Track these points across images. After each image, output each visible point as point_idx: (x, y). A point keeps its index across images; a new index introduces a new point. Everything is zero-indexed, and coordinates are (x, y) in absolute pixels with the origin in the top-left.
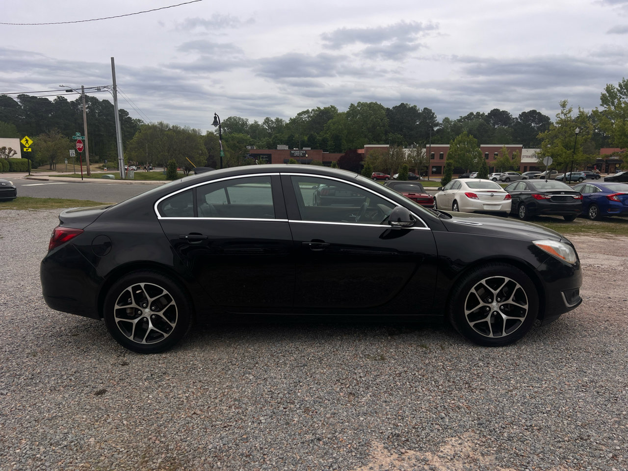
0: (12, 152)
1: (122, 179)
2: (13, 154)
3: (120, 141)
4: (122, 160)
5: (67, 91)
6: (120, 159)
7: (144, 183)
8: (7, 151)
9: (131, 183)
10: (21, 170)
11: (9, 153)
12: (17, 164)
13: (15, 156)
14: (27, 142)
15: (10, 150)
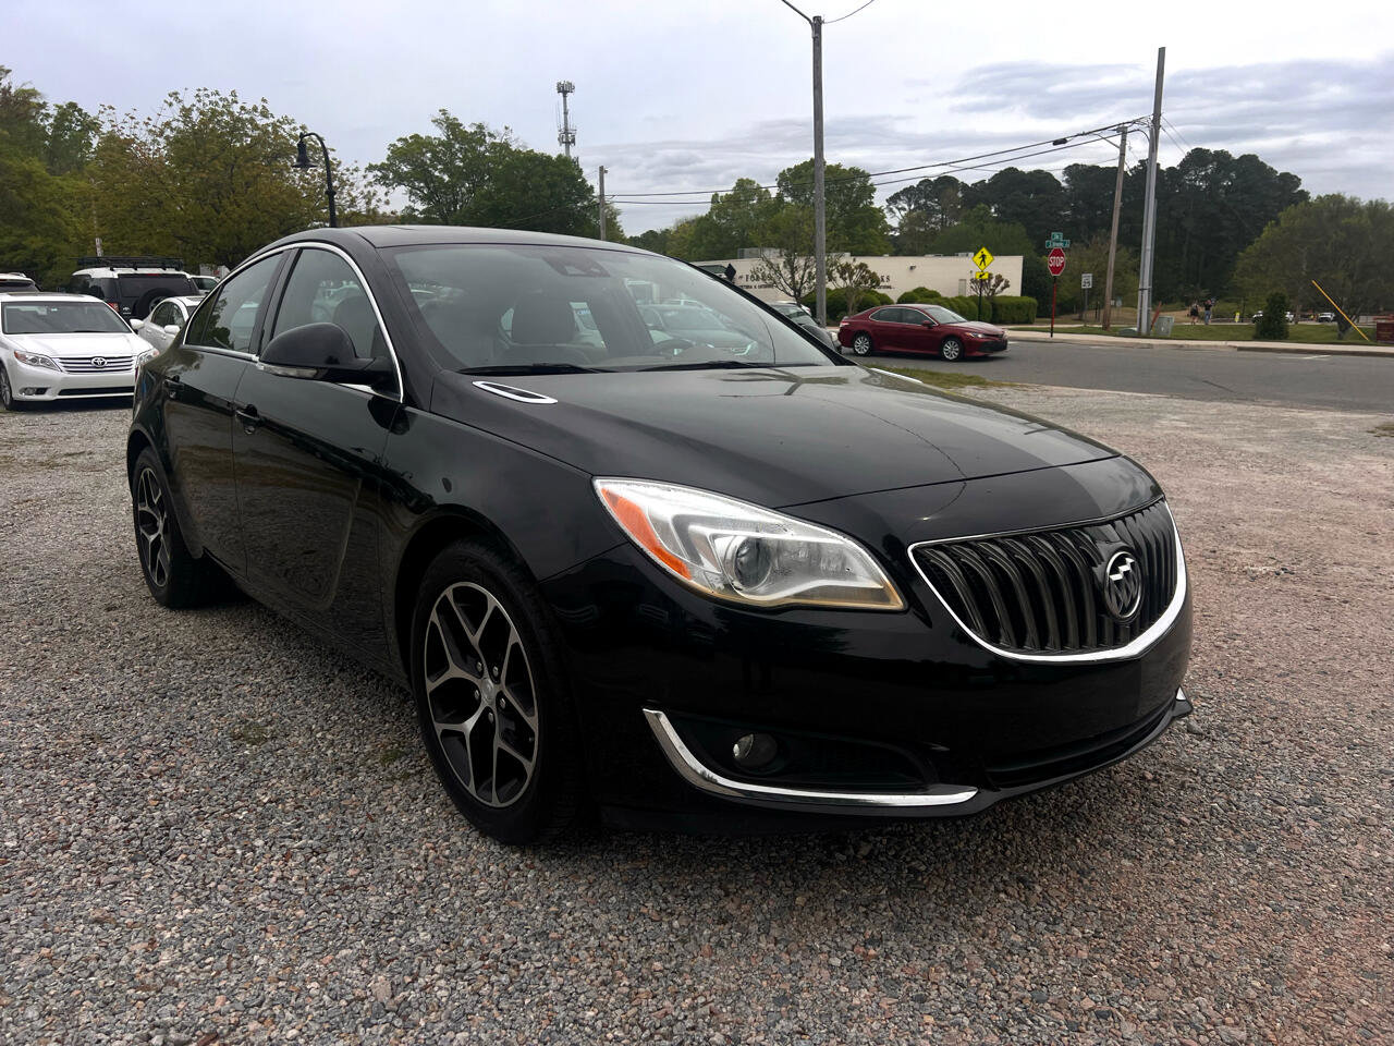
0: (1002, 284)
1: (1138, 335)
2: (1003, 289)
3: (1149, 247)
4: (1146, 292)
5: (1056, 143)
6: (1142, 290)
7: (1181, 346)
8: (993, 282)
9: (1150, 346)
10: (1014, 319)
11: (997, 285)
12: (1007, 308)
13: (1006, 292)
14: (983, 260)
15: (999, 279)
